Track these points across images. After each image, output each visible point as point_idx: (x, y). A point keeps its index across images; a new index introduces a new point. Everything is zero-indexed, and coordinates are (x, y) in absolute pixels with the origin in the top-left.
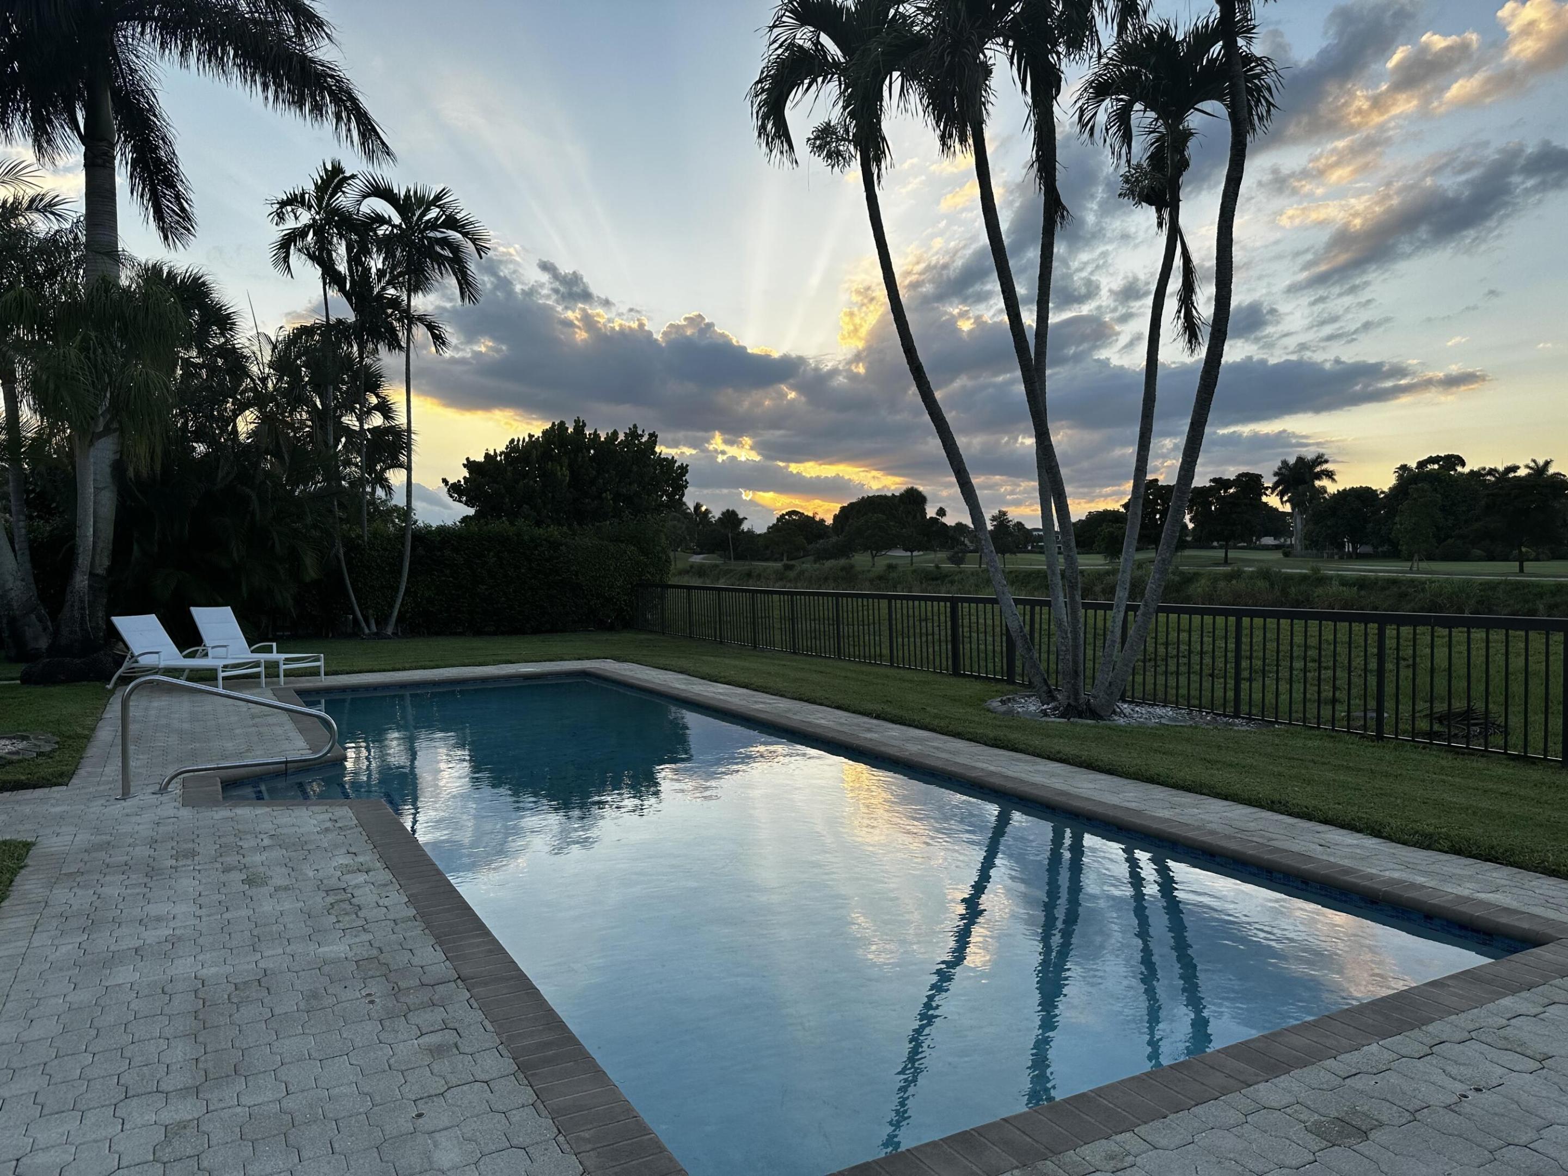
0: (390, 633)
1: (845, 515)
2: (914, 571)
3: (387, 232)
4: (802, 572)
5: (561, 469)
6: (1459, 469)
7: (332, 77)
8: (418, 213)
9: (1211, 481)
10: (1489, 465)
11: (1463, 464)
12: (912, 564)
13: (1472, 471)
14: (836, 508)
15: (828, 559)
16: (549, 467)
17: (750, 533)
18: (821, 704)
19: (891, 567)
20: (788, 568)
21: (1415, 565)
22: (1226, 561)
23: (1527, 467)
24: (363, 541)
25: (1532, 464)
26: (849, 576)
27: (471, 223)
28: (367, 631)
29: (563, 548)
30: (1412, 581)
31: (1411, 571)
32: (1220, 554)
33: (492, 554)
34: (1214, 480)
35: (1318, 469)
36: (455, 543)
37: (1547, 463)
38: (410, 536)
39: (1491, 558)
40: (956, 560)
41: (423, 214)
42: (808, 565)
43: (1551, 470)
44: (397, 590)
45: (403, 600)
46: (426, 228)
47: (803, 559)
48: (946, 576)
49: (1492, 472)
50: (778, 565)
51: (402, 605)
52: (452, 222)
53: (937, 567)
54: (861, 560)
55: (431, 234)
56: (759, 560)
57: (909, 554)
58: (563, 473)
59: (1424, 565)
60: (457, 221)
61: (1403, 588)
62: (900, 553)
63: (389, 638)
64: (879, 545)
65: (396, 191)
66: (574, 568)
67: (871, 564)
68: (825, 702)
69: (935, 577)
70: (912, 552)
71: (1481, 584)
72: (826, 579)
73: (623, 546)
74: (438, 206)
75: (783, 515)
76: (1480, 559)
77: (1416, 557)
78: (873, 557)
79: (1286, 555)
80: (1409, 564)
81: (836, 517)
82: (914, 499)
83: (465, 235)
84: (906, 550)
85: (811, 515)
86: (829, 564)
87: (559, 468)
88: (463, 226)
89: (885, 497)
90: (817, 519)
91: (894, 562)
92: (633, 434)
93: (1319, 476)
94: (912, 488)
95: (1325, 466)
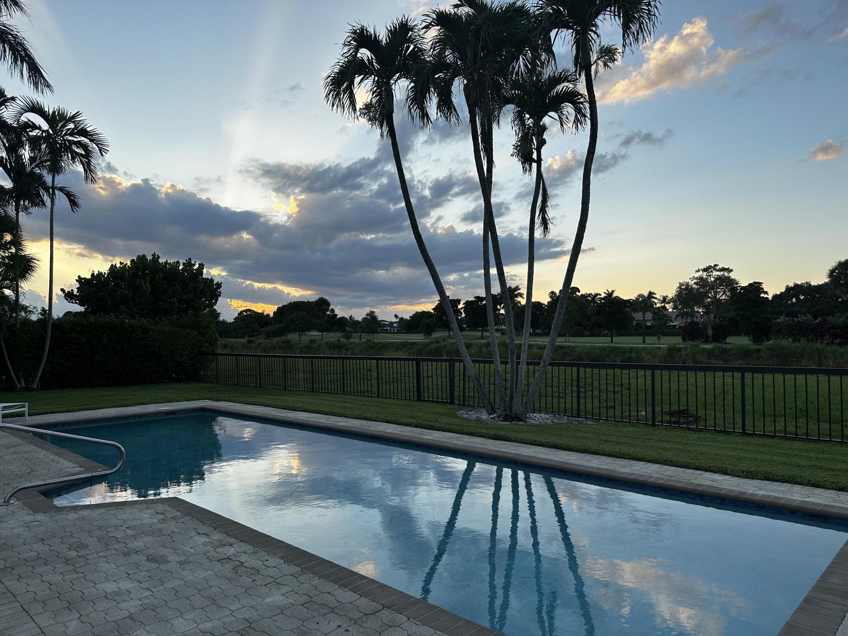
0: (35, 387)
1: (280, 311)
2: (326, 343)
3: (39, 134)
4: (260, 344)
5: (145, 284)
6: (577, 293)
7: (12, 35)
8: (60, 125)
9: (475, 297)
10: (588, 292)
11: (579, 292)
12: (322, 339)
13: (582, 295)
14: (275, 308)
15: (275, 336)
16: (138, 282)
17: (224, 322)
18: (375, 421)
19: (312, 341)
20: (250, 342)
21: (567, 339)
22: (482, 337)
23: (605, 293)
24: (16, 328)
25: (607, 292)
26: (288, 345)
27: (97, 134)
28: (19, 386)
29: (151, 332)
30: (569, 346)
31: (565, 342)
32: (479, 334)
33: (104, 336)
34: (476, 297)
35: (516, 293)
36: (80, 329)
37: (613, 292)
38: (50, 325)
39: (593, 335)
40: (348, 337)
41: (64, 126)
42: (261, 340)
43: (615, 295)
44: (40, 360)
45: (44, 366)
46: (66, 134)
47: (257, 337)
48: (344, 346)
49: (590, 295)
50: (244, 341)
51: (44, 369)
52: (84, 133)
53: (339, 341)
54: (293, 337)
55: (70, 138)
56: (229, 337)
57: (321, 333)
58: (147, 286)
59: (571, 339)
60: (88, 132)
61: (565, 350)
62: (316, 333)
63: (35, 390)
64: (302, 329)
65: (46, 110)
66: (157, 344)
67: (299, 339)
68: (377, 419)
69: (338, 346)
70: (322, 332)
71: (599, 348)
72: (275, 348)
73: (188, 330)
74: (73, 122)
75: (242, 312)
76: (588, 336)
77: (567, 335)
78: (300, 336)
79: (502, 334)
80: (564, 338)
81: (275, 313)
82: (323, 304)
83: (92, 141)
84: (319, 332)
85: (260, 311)
86: (275, 339)
87: (143, 283)
88: (92, 135)
89: (304, 302)
90: (265, 314)
91: (314, 338)
92: (189, 264)
93: (517, 296)
94: (322, 298)
95: (519, 291)
